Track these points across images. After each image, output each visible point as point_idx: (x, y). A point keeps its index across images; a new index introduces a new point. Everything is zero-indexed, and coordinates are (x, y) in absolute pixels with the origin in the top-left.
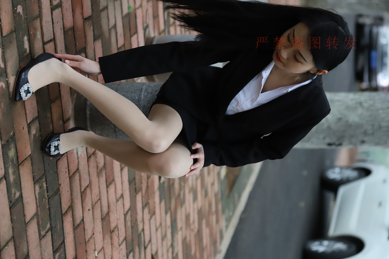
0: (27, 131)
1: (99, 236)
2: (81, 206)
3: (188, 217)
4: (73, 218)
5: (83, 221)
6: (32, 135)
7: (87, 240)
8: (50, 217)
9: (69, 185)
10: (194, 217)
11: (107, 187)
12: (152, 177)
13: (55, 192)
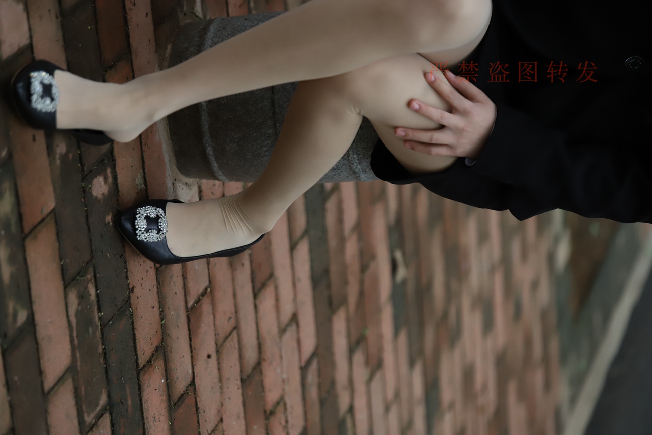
1: (235, 427)
2: (189, 345)
3: (468, 374)
4: (167, 379)
5: (194, 386)
6: (57, 156)
8: (107, 377)
9: (156, 290)
10: (485, 374)
11: (255, 296)
12: (372, 266)
13: (119, 310)
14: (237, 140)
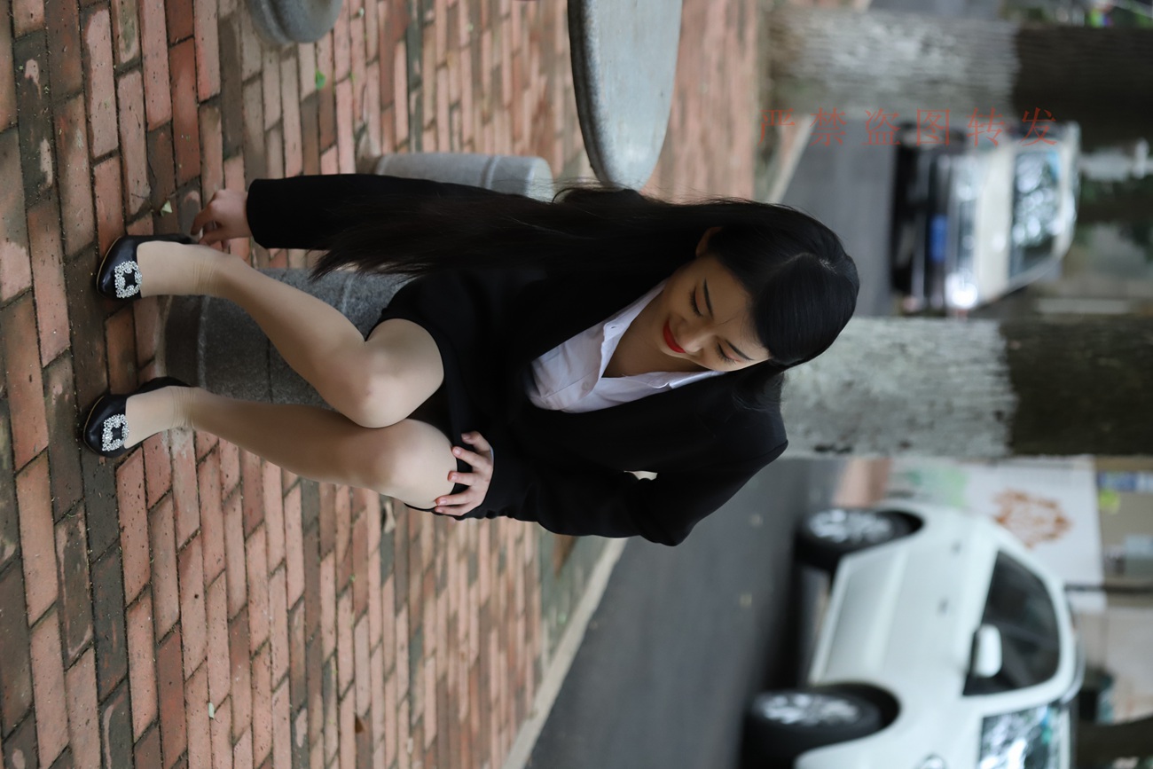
0: (41, 387)
1: (219, 666)
2: (177, 585)
3: (452, 623)
4: (153, 617)
5: (181, 624)
6: (53, 397)
7: (188, 673)
8: (93, 613)
9: (146, 530)
10: (468, 623)
11: (245, 540)
12: (362, 515)
13: (108, 548)
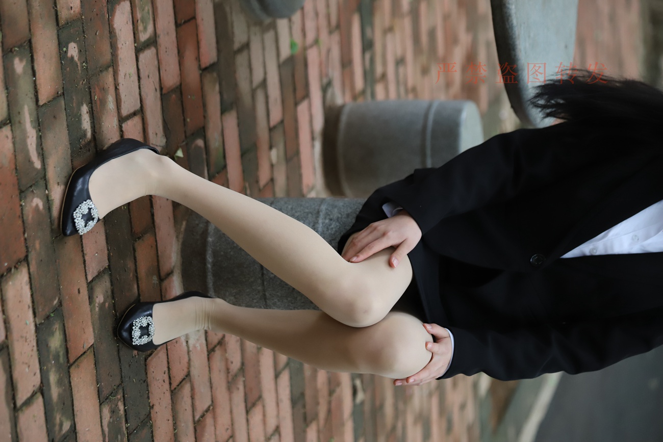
0: (87, 297)
6: (97, 305)
9: (170, 407)
11: (247, 412)
12: (338, 390)
13: (142, 422)
14: (234, 294)
